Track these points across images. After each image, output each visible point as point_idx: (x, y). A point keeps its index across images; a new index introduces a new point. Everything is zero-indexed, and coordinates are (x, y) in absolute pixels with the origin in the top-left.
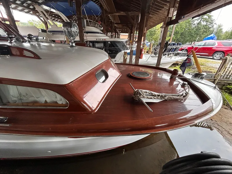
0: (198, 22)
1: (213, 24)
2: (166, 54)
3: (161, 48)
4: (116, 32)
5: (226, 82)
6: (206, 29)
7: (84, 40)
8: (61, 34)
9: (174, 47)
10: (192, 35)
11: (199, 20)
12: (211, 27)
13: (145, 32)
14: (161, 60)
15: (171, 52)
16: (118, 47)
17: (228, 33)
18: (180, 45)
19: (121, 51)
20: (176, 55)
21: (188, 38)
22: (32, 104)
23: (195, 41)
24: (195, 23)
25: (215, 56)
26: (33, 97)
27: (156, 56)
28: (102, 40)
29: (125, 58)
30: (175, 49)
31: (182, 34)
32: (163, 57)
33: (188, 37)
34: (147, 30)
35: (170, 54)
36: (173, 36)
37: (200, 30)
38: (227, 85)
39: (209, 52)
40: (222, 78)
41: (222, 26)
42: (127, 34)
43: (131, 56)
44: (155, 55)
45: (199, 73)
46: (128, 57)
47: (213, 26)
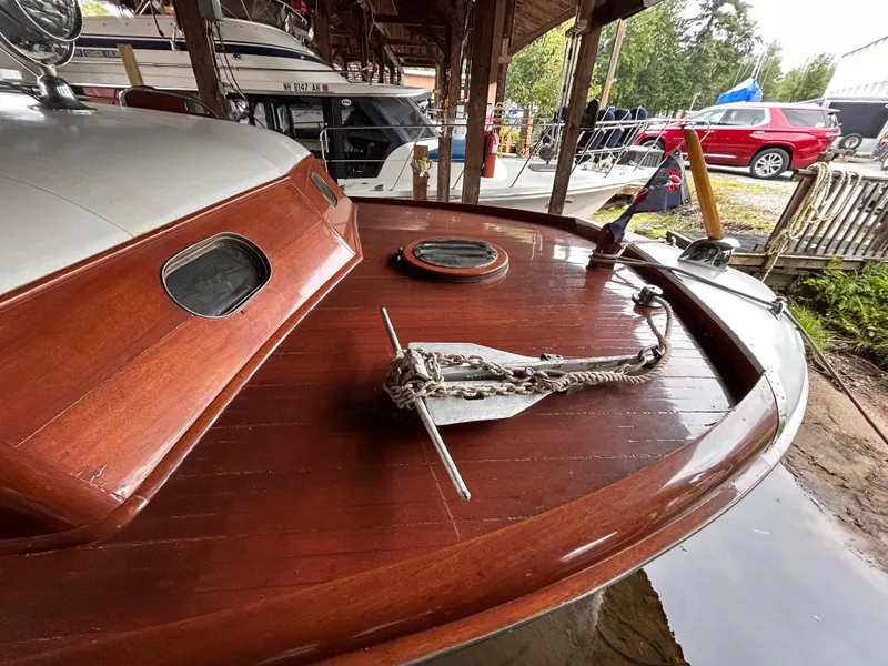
0: (700, 28)
1: (753, 39)
2: (586, 158)
3: (569, 132)
4: (382, 61)
5: (801, 265)
6: (726, 57)
7: (220, 85)
8: (105, 54)
9: (621, 125)
10: (676, 82)
11: (705, 22)
12: (743, 54)
13: (502, 60)
14: (570, 182)
15: (606, 148)
16: (387, 123)
17: (796, 79)
18: (642, 116)
19: (401, 143)
20: (627, 159)
21: (664, 96)
23: (686, 105)
24: (690, 32)
25: (759, 165)
27: (547, 167)
28: (310, 89)
29: (421, 175)
30: (623, 137)
31: (642, 78)
32: (577, 171)
33: (664, 89)
34: (513, 50)
35: (603, 158)
36: (611, 81)
37: (706, 61)
38: (805, 278)
39: (740, 148)
40: (791, 251)
41: (779, 49)
42: (432, 72)
43: (444, 163)
44: (544, 158)
45: (710, 238)
46: (433, 170)
47: (751, 49)
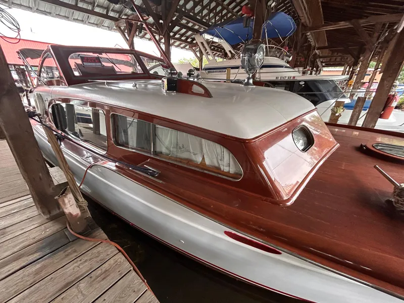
4: (314, 66)
8: (220, 72)
16: (320, 91)
22: (186, 162)
26: (190, 152)
28: (287, 78)
29: (337, 115)
